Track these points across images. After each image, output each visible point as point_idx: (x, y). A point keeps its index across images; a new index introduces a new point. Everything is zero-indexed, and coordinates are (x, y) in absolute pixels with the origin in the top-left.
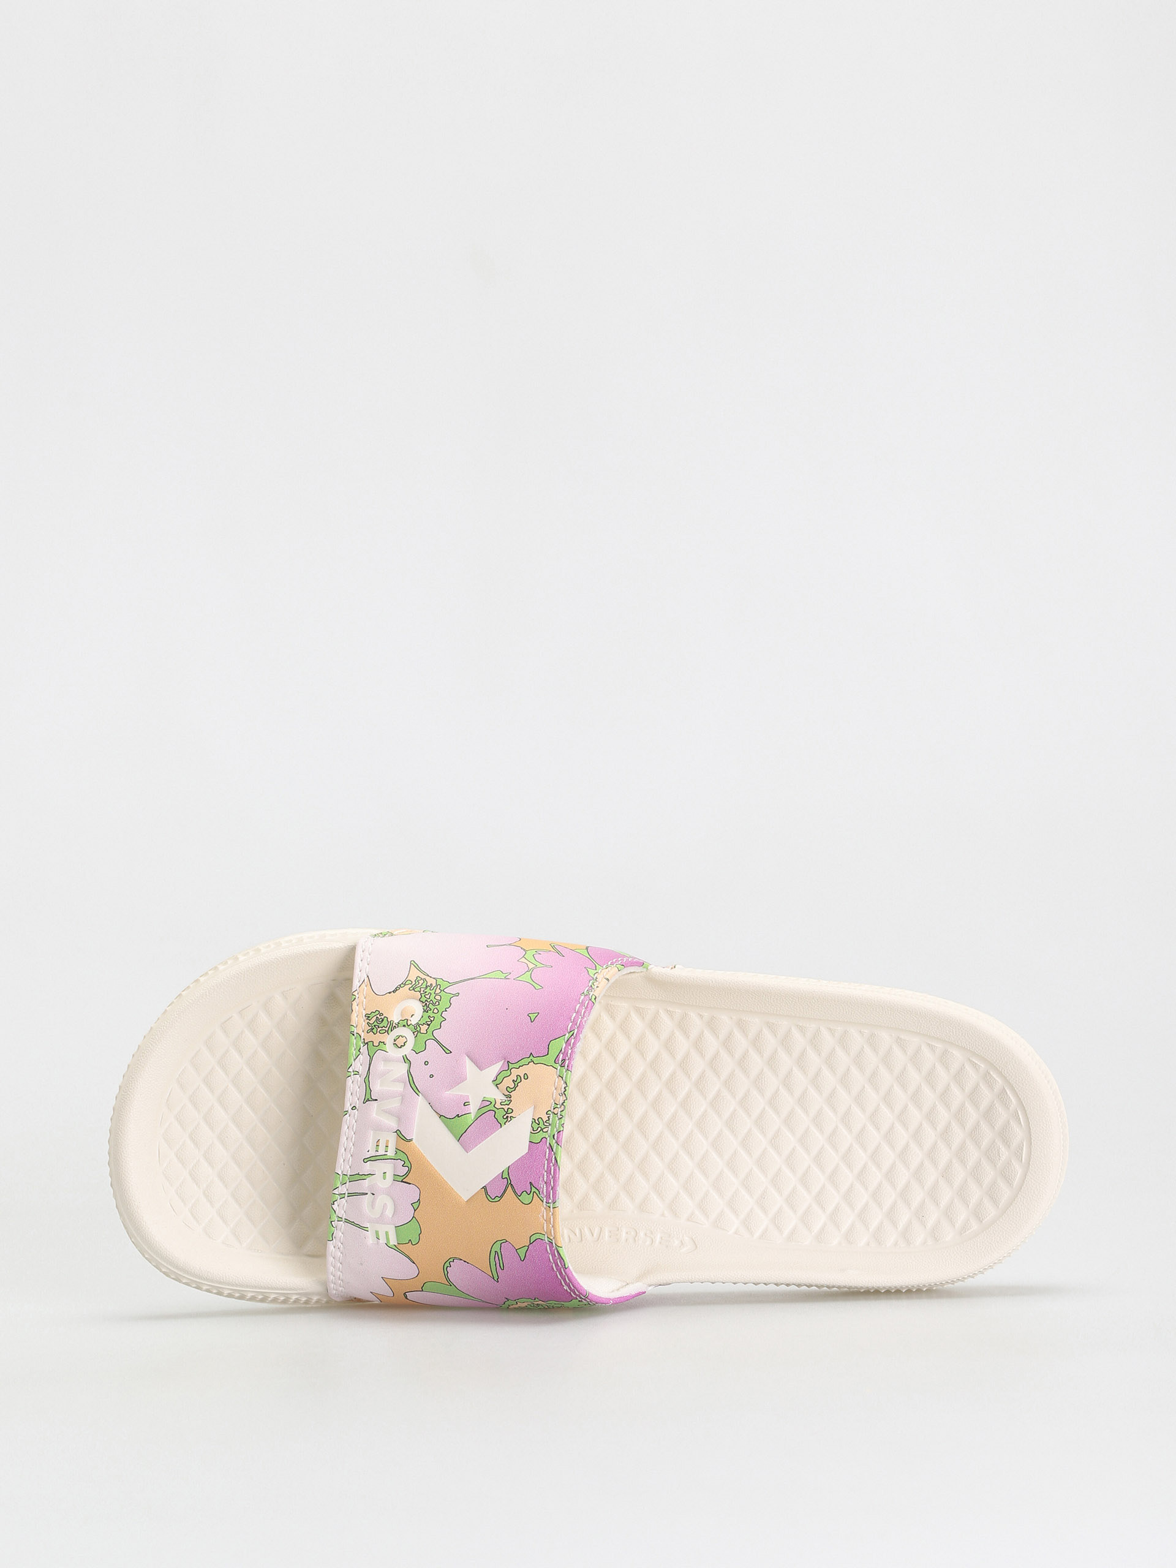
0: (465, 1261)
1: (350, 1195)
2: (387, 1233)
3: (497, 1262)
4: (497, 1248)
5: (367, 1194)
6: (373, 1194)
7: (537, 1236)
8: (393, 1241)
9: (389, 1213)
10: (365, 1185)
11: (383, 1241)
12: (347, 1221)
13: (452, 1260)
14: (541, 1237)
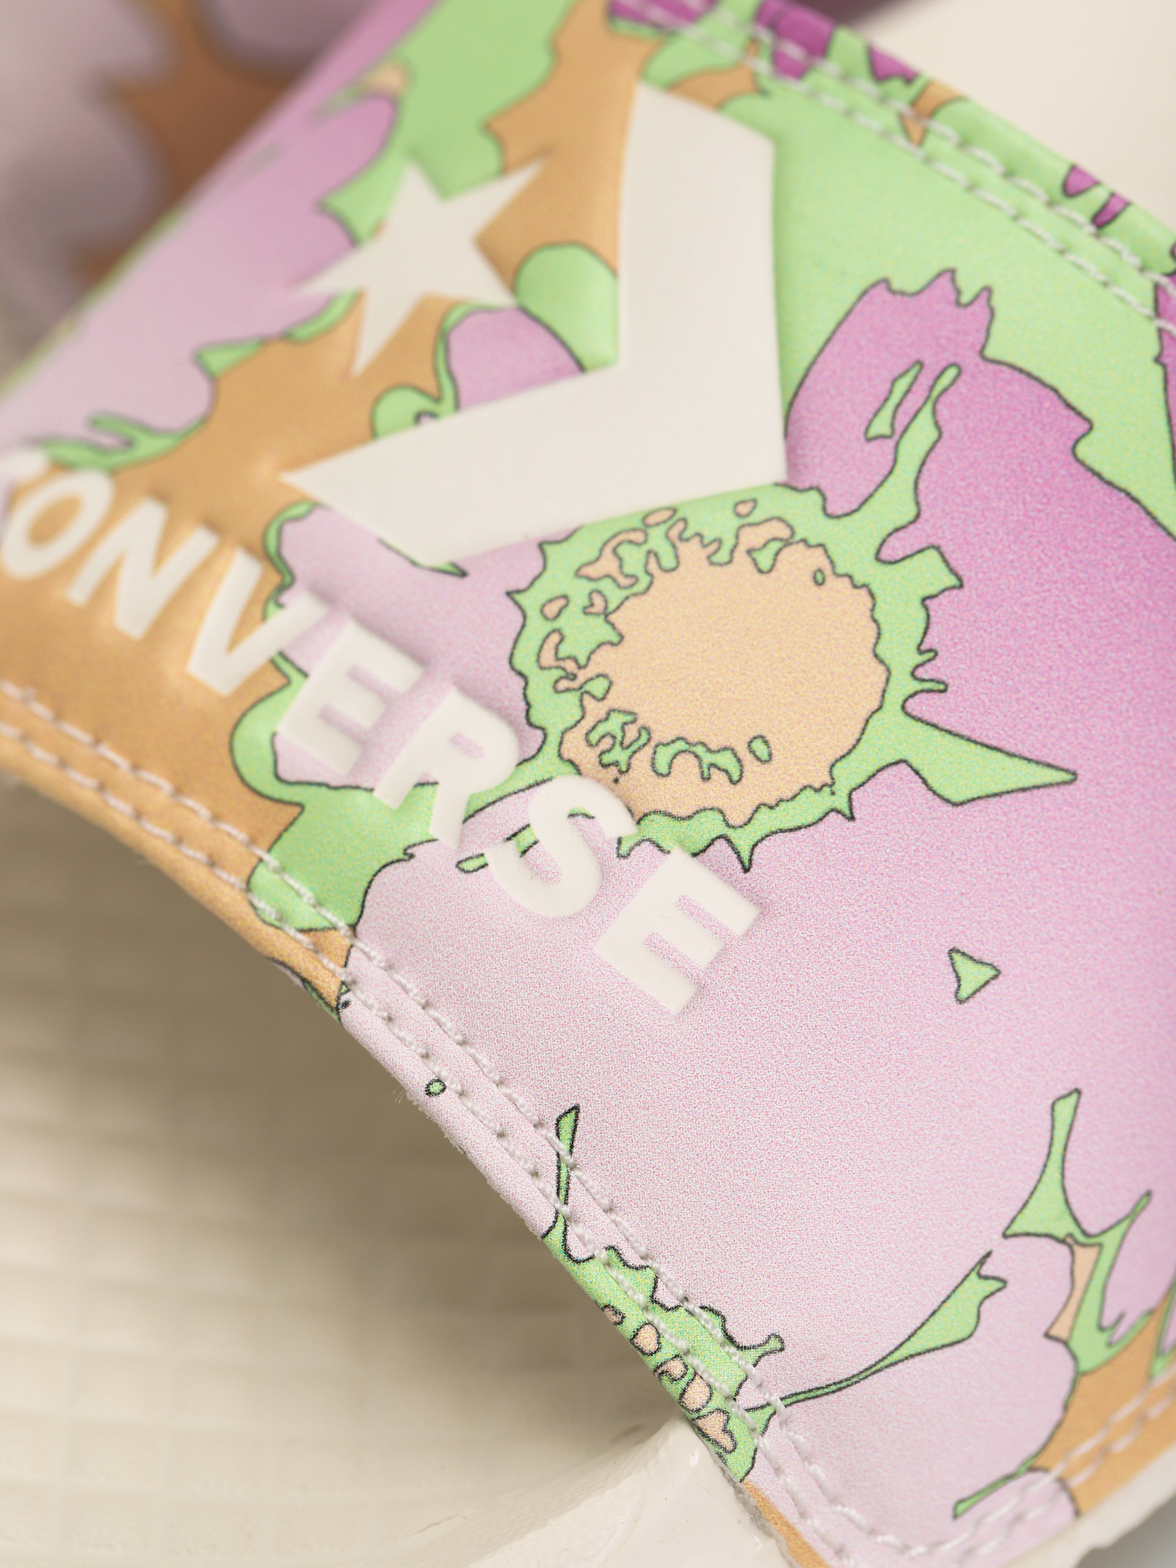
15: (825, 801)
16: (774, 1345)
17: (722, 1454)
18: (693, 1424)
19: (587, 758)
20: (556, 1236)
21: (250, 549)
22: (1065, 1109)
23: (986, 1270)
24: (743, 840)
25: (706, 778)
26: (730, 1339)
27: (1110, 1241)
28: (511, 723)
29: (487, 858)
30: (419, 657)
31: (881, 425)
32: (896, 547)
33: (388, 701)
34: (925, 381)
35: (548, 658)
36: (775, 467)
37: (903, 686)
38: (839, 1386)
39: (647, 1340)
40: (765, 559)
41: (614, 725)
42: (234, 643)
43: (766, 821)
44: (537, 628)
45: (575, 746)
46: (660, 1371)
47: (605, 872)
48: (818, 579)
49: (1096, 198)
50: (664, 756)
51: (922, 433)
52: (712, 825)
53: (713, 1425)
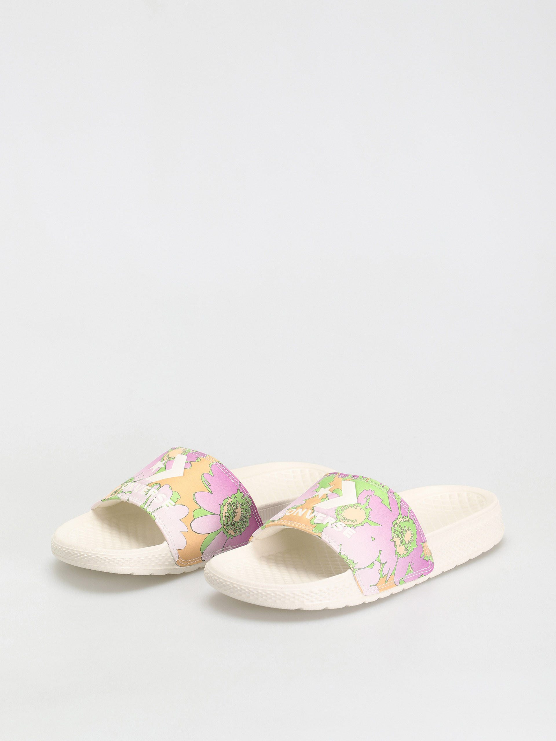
0: (198, 492)
1: (150, 505)
2: (169, 503)
3: (207, 484)
4: (203, 479)
5: (154, 499)
6: (156, 497)
7: (211, 464)
8: (174, 504)
9: (165, 496)
10: (151, 498)
11: (170, 506)
12: (155, 511)
13: (194, 495)
14: (212, 464)
15: (361, 525)
16: (357, 563)
17: (353, 572)
18: (351, 569)
19: (342, 521)
20: (340, 553)
21: (311, 510)
22: (380, 551)
23: (374, 563)
24: (355, 527)
25: (351, 522)
26: (354, 562)
27: (384, 565)
28: (335, 519)
29: (337, 525)
30: (327, 515)
31: (365, 499)
32: (367, 507)
33: (324, 518)
34: (369, 496)
35: (338, 514)
36: (356, 502)
37: (367, 517)
38: (362, 569)
39: (347, 561)
40: (356, 508)
41: (344, 518)
42: (310, 515)
43: (356, 525)
44: (337, 512)
45: (341, 520)
46: (348, 564)
47: (343, 528)
48: (360, 509)
49: (382, 485)
50: (348, 521)
51: (369, 500)
52: (352, 525)
53: (352, 569)
